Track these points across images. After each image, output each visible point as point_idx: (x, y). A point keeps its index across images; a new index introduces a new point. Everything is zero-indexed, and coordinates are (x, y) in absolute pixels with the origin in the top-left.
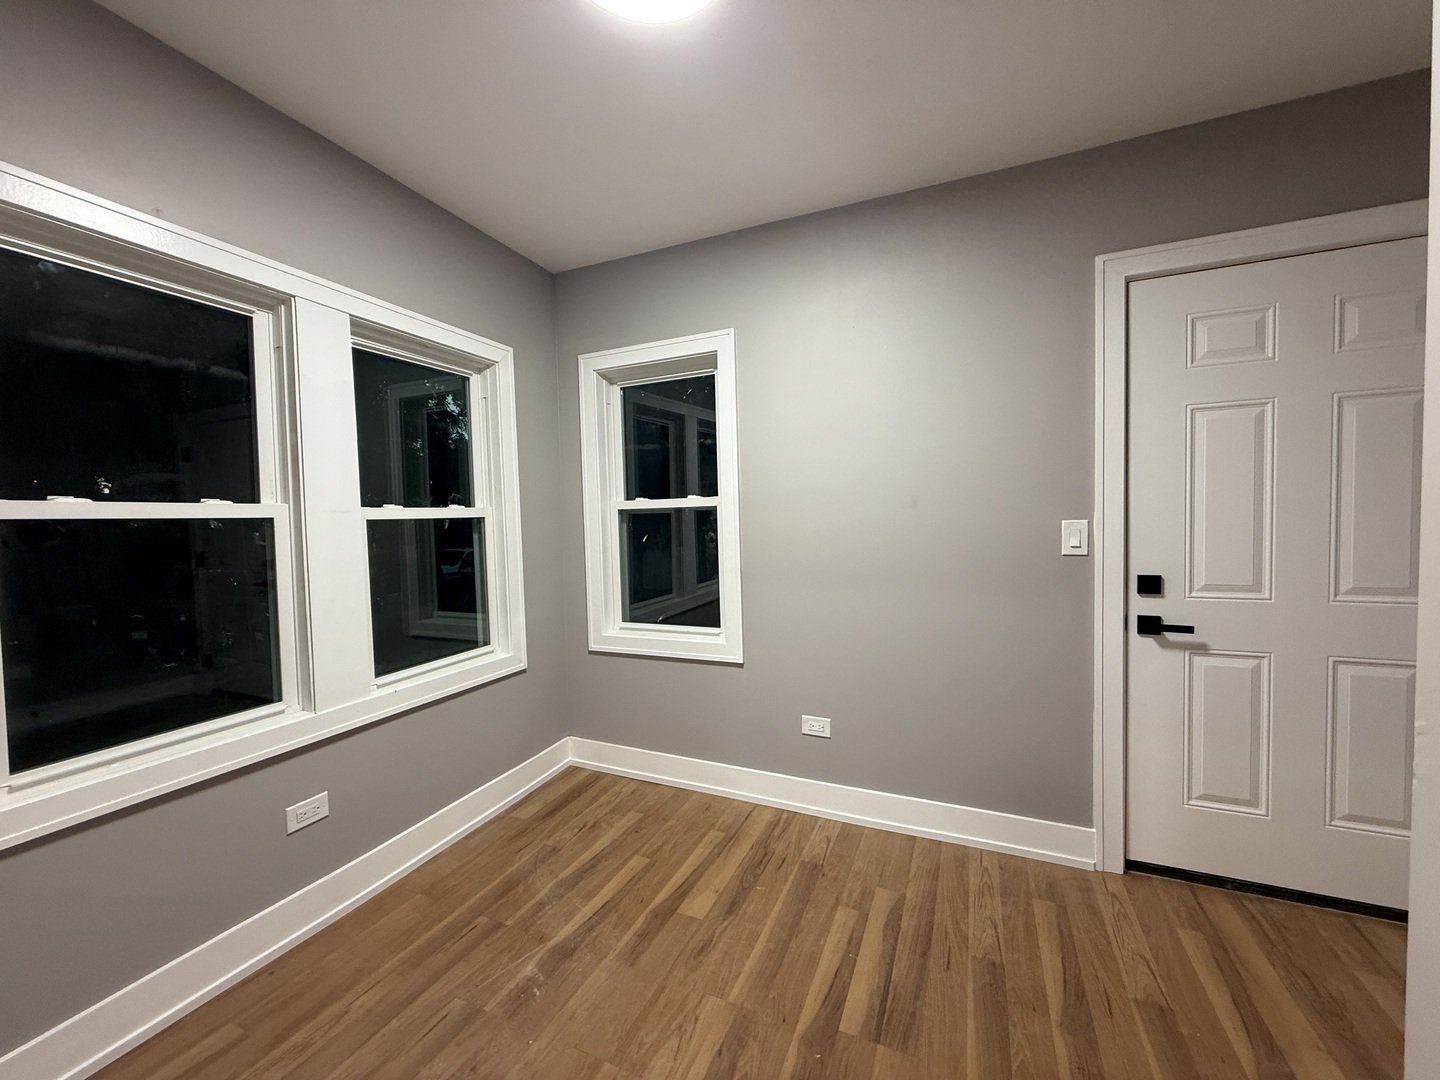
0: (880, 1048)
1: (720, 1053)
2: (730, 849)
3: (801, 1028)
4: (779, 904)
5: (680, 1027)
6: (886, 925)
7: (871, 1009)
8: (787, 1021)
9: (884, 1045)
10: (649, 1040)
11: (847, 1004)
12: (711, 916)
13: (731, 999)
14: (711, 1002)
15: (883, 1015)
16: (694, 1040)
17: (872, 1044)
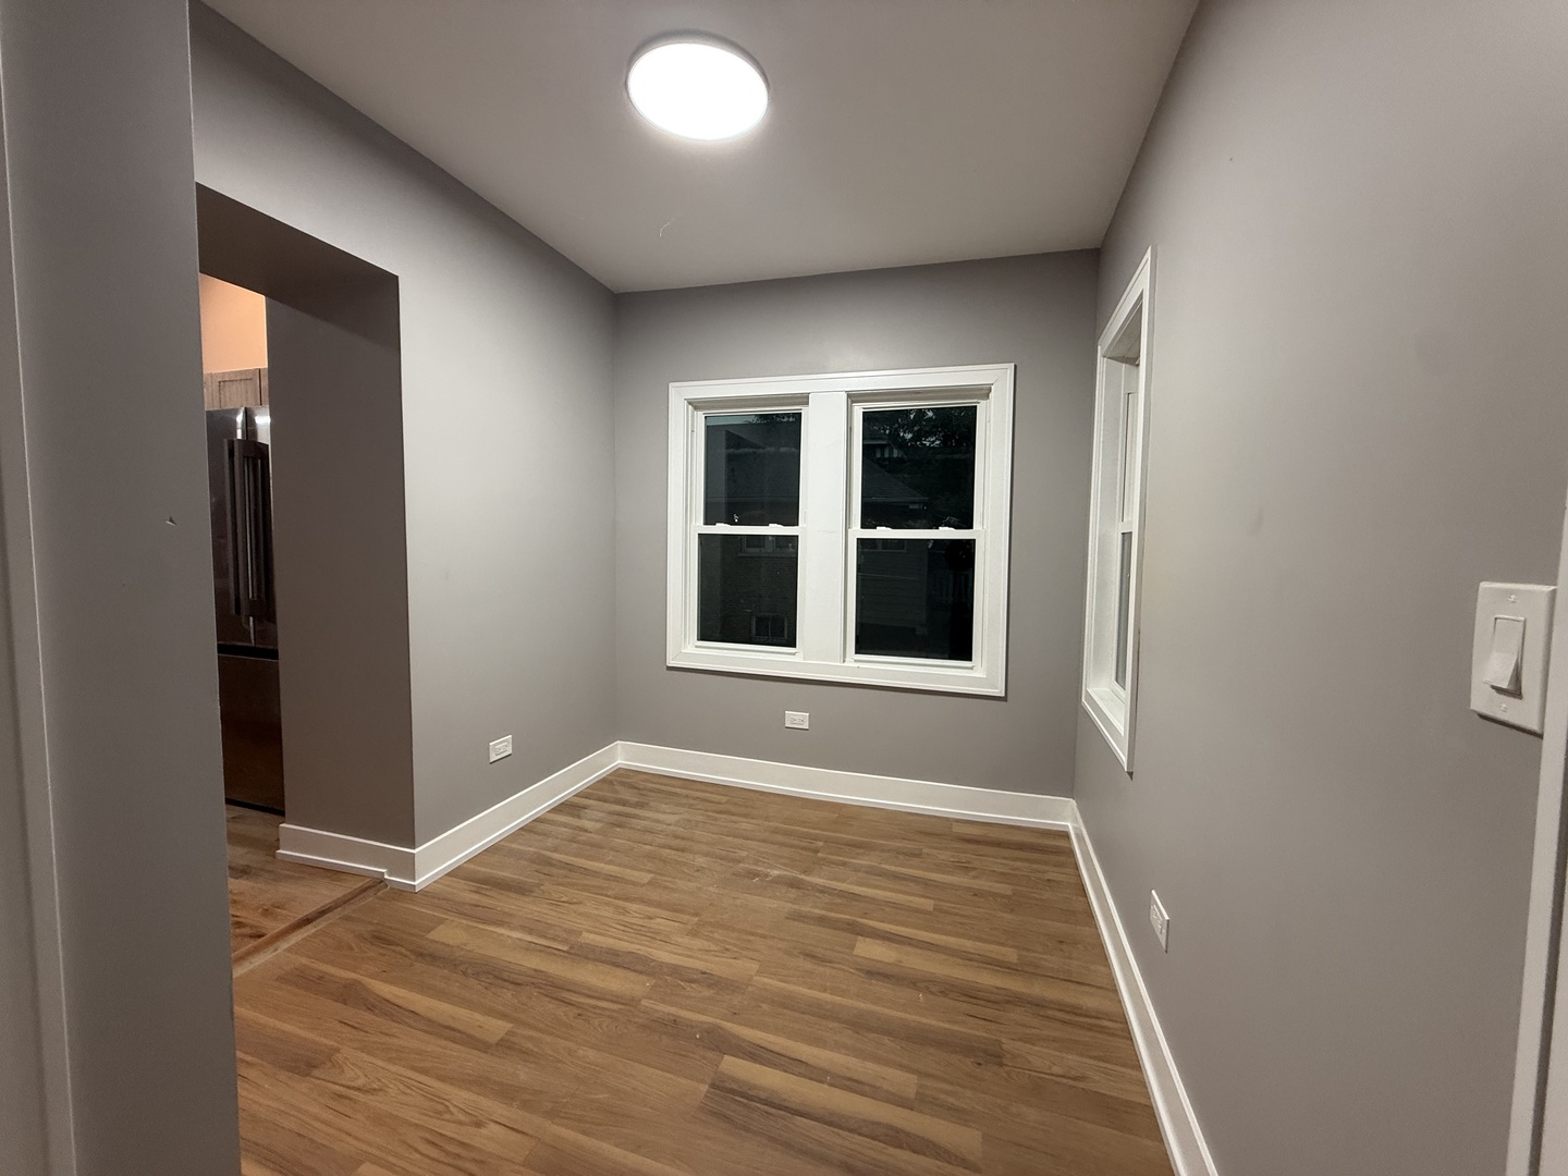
0: (704, 1088)
1: (704, 973)
2: (985, 968)
3: (728, 1025)
4: (899, 1014)
5: (727, 949)
6: (898, 1131)
7: (754, 1087)
8: (734, 1015)
9: (708, 1092)
10: (716, 935)
11: (758, 1066)
12: (859, 960)
13: (756, 978)
14: (755, 966)
15: (747, 1099)
16: (717, 959)
17: (709, 1081)
